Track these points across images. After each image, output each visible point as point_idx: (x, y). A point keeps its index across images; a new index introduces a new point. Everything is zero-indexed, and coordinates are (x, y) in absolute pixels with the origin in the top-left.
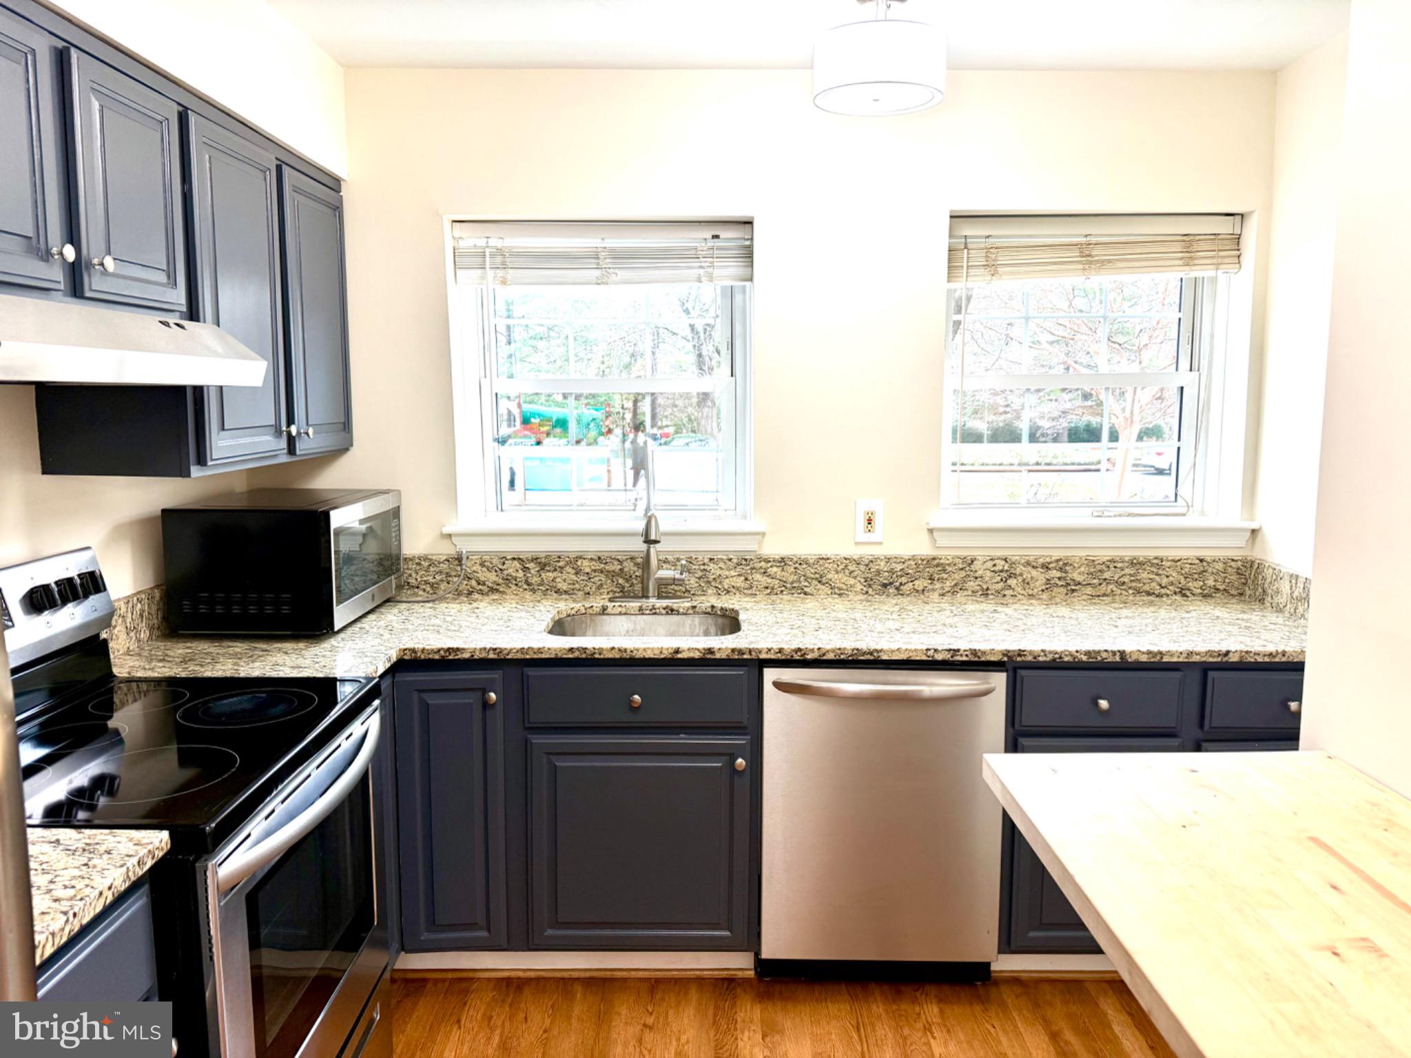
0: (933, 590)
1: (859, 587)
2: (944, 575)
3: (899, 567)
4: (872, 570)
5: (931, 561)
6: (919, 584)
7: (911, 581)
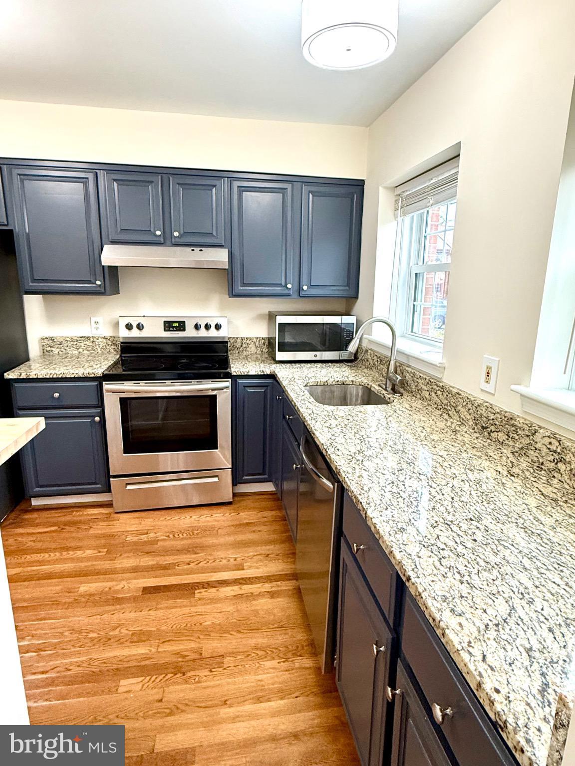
0: (509, 446)
1: (471, 423)
2: (515, 435)
3: (492, 417)
4: (479, 413)
5: (509, 420)
6: (502, 436)
7: (497, 432)
